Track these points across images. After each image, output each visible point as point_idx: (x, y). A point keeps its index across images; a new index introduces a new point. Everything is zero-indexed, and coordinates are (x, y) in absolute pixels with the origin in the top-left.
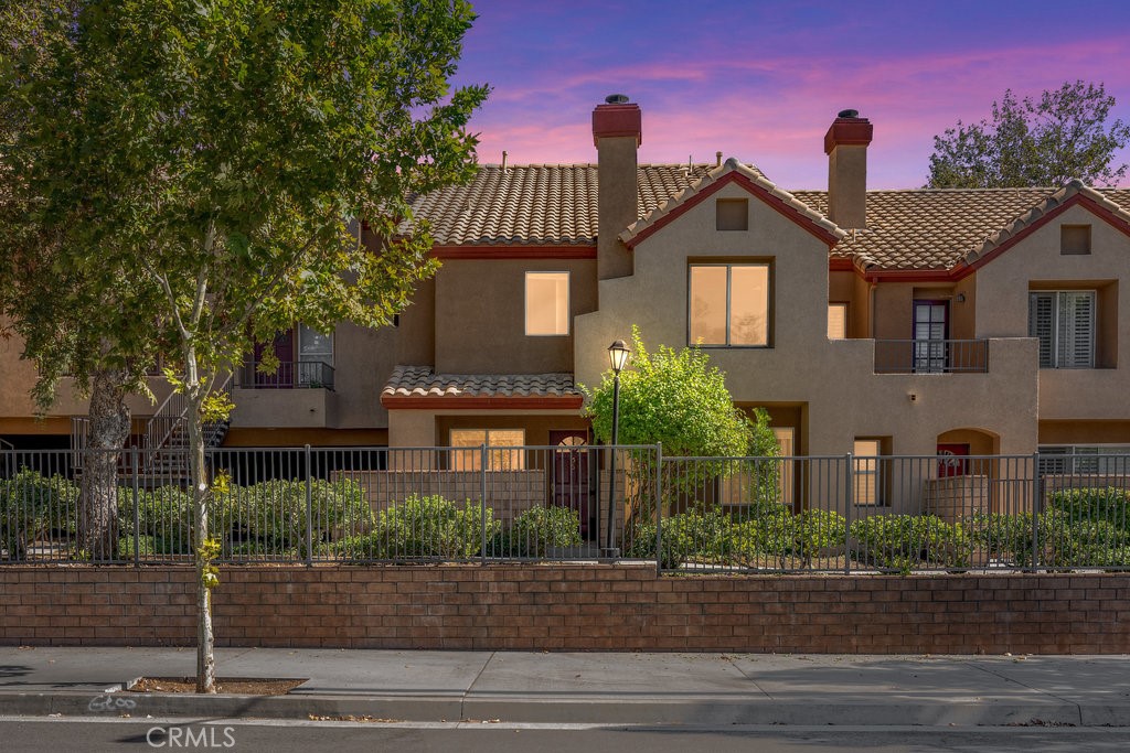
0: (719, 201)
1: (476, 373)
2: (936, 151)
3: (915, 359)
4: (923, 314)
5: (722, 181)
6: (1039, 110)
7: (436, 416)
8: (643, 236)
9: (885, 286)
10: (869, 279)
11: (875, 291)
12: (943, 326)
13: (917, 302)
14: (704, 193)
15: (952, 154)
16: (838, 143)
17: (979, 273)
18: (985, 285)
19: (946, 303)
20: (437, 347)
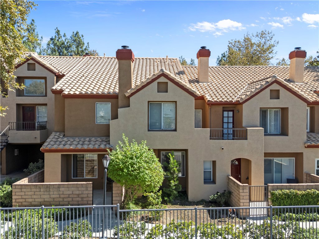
0: (158, 83)
1: (78, 136)
2: (229, 44)
3: (223, 134)
4: (226, 114)
5: (159, 77)
6: (255, 36)
7: (61, 154)
8: (133, 94)
9: (213, 106)
10: (209, 104)
11: (210, 108)
12: (232, 118)
13: (223, 111)
14: (153, 80)
15: (233, 46)
16: (200, 57)
17: (244, 105)
18: (246, 109)
19: (233, 111)
20: (66, 127)
